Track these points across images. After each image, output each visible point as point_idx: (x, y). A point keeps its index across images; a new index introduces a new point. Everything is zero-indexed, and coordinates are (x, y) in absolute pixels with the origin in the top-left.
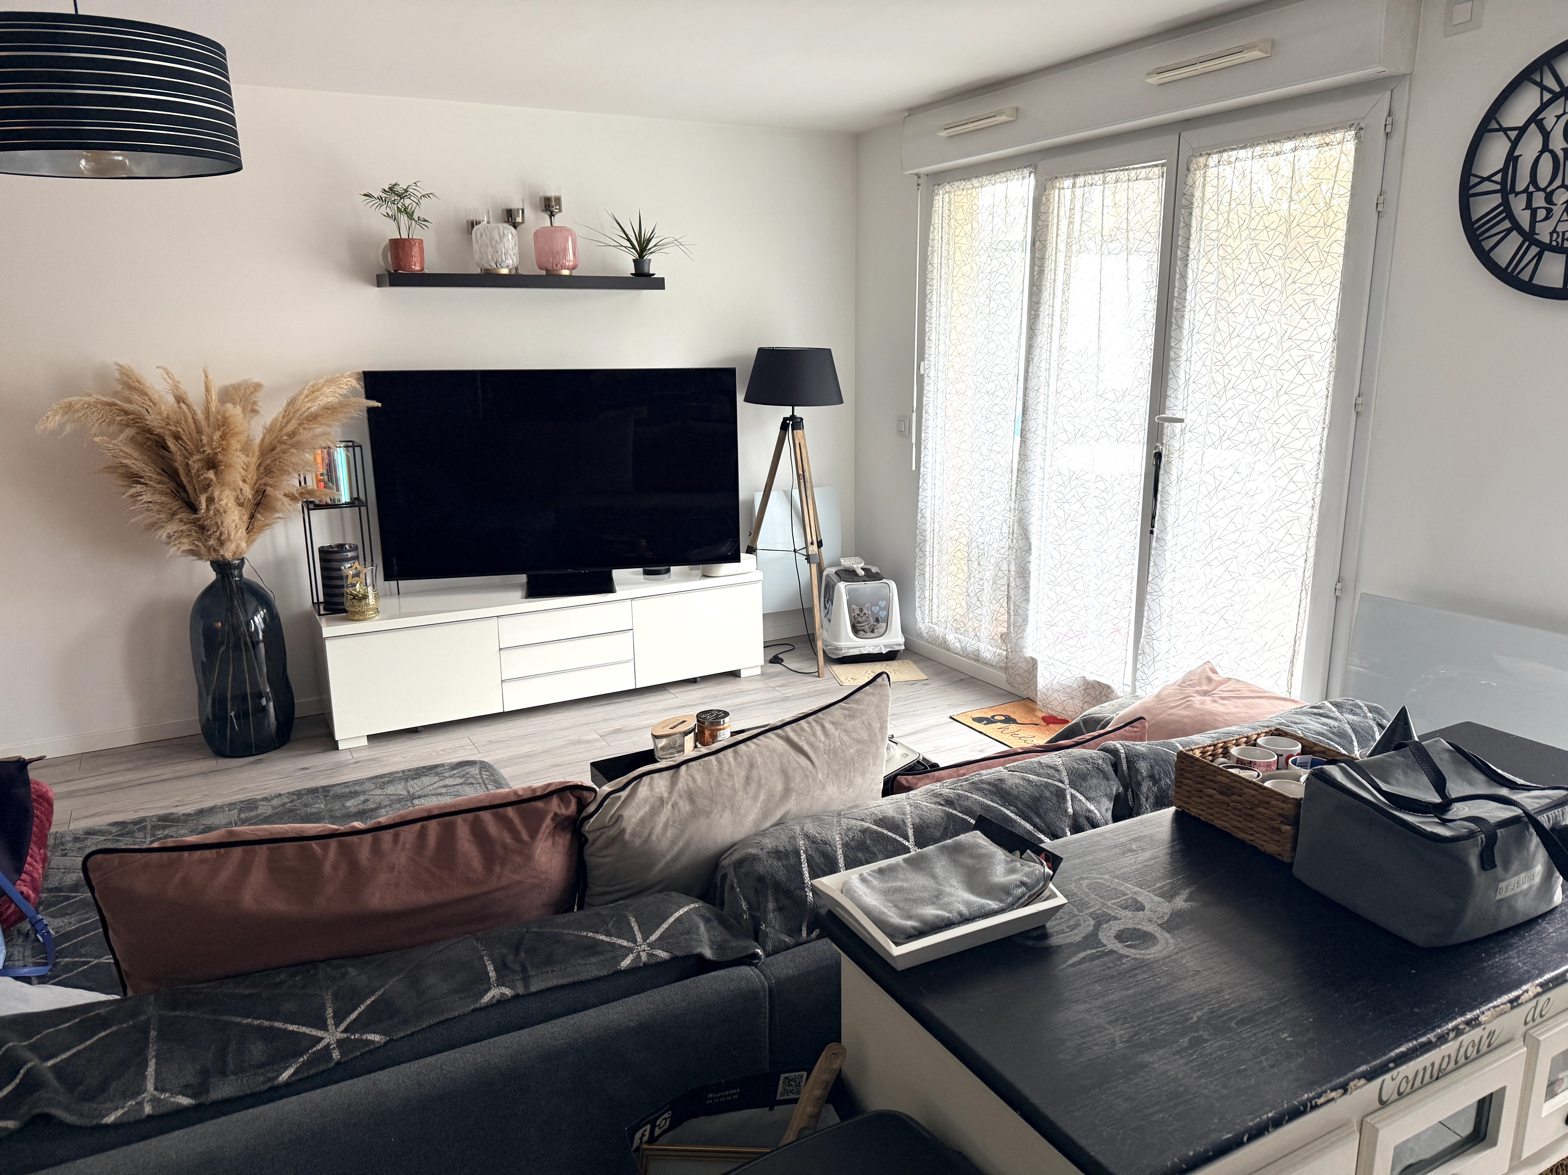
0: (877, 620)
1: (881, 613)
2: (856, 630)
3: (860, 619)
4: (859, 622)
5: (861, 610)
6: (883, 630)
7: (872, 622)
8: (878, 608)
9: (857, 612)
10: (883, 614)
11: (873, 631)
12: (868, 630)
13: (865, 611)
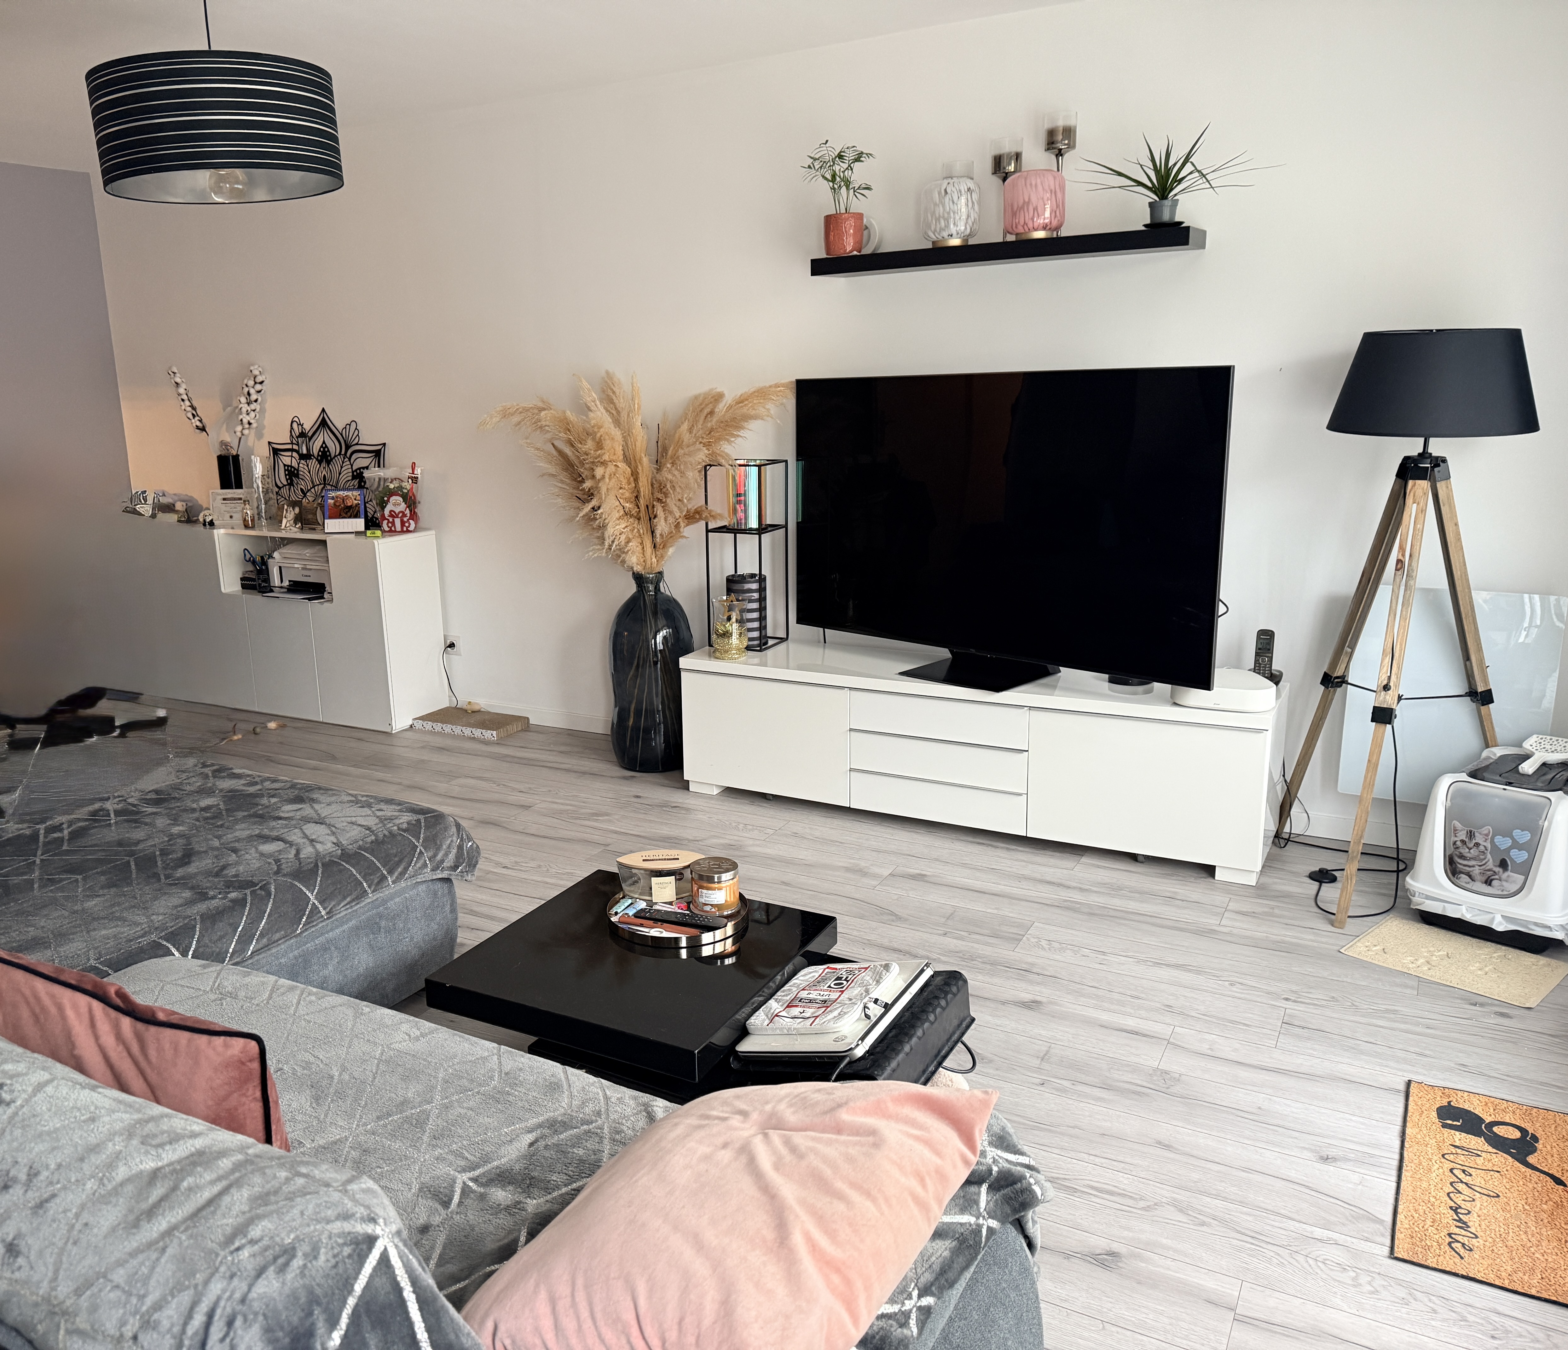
0: (1503, 864)
1: (1514, 853)
2: (1453, 868)
3: (1464, 851)
4: (1462, 857)
5: (1471, 835)
6: (1514, 888)
7: (1491, 863)
8: (1508, 842)
9: (1462, 836)
10: (1519, 856)
11: (1488, 882)
12: (1478, 877)
13: (1479, 839)
